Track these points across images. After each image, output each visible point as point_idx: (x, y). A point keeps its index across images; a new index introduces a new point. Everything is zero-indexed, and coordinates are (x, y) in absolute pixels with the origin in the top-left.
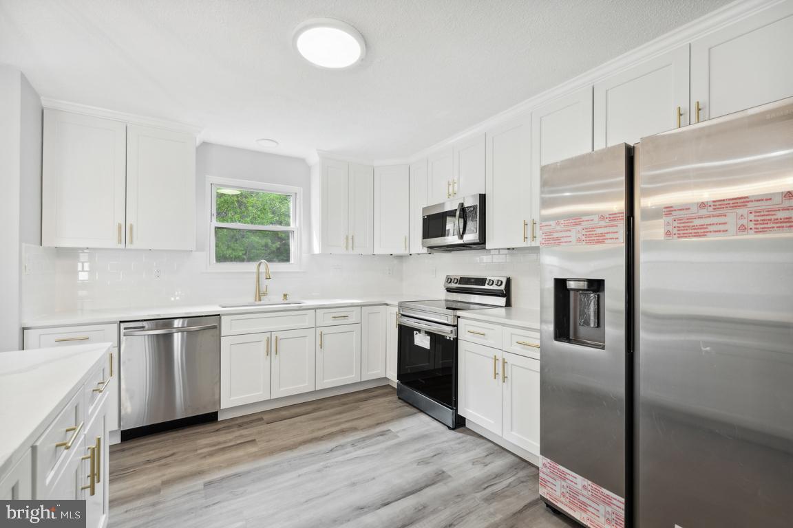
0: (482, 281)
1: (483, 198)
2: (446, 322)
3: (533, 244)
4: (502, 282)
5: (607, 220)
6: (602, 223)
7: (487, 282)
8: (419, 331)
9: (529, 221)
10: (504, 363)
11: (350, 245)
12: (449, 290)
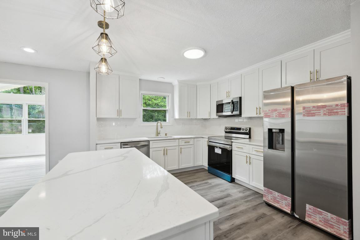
0: (240, 129)
1: (240, 98)
2: (228, 144)
3: (260, 116)
4: (247, 129)
5: (285, 110)
6: (284, 111)
7: (242, 129)
8: (217, 147)
9: (258, 107)
10: (250, 158)
11: (189, 115)
12: (226, 132)
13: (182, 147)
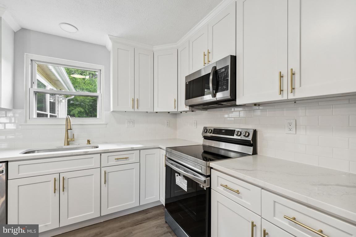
0: (232, 132)
1: (234, 59)
2: (200, 171)
3: (291, 97)
4: (249, 134)
7: (236, 133)
8: (179, 174)
9: (285, 73)
10: (264, 233)
11: (136, 105)
12: (206, 138)
13: (108, 170)
